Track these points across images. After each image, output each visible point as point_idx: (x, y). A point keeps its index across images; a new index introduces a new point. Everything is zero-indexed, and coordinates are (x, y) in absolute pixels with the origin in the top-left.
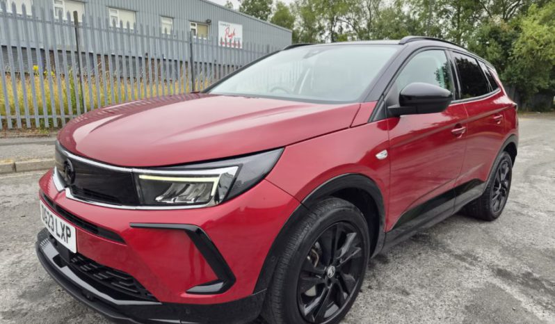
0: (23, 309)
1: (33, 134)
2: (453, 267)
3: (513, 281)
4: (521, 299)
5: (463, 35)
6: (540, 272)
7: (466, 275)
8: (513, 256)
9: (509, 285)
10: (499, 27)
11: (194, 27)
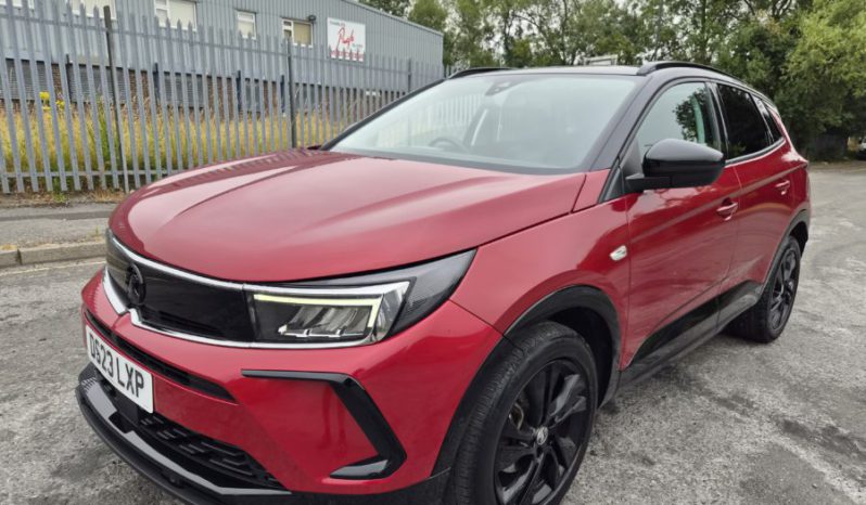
0: (61, 494)
1: (43, 201)
2: (716, 418)
3: (809, 440)
4: (824, 470)
5: (710, 41)
6: (848, 426)
7: (737, 432)
8: (806, 399)
9: (803, 446)
10: (766, 30)
11: (288, 28)
